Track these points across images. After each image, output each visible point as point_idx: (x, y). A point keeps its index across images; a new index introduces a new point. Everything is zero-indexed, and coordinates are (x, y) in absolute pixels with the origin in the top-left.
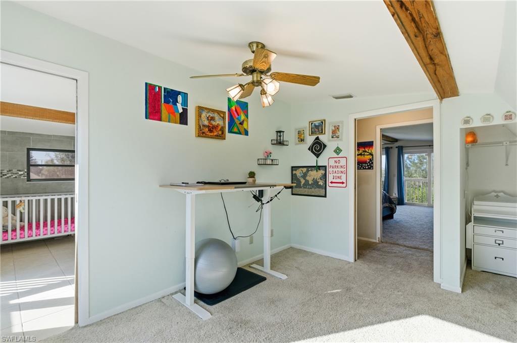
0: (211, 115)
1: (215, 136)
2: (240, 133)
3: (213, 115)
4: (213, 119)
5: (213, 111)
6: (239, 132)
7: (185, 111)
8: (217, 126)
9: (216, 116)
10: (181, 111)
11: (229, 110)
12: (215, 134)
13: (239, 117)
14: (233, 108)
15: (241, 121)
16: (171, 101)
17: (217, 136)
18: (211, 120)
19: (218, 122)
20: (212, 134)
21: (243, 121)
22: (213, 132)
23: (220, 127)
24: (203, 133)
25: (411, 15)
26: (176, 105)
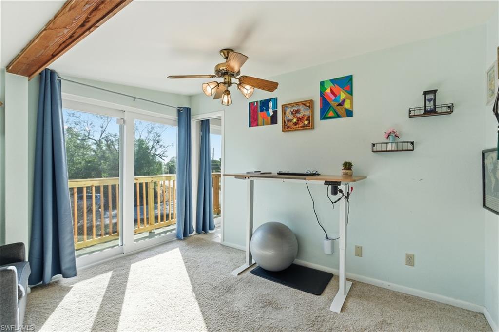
0: (296, 109)
1: (301, 127)
2: (338, 116)
3: (298, 108)
4: (298, 111)
5: (297, 104)
6: (336, 116)
7: (275, 112)
8: (303, 117)
9: (302, 108)
10: (271, 113)
11: (322, 94)
12: (300, 126)
13: (337, 98)
14: (328, 91)
15: (340, 101)
16: (265, 108)
17: (303, 127)
18: (295, 113)
19: (304, 113)
20: (297, 126)
21: (344, 101)
22: (299, 124)
23: (306, 118)
24: (288, 127)
25: (90, 14)
26: (268, 110)
